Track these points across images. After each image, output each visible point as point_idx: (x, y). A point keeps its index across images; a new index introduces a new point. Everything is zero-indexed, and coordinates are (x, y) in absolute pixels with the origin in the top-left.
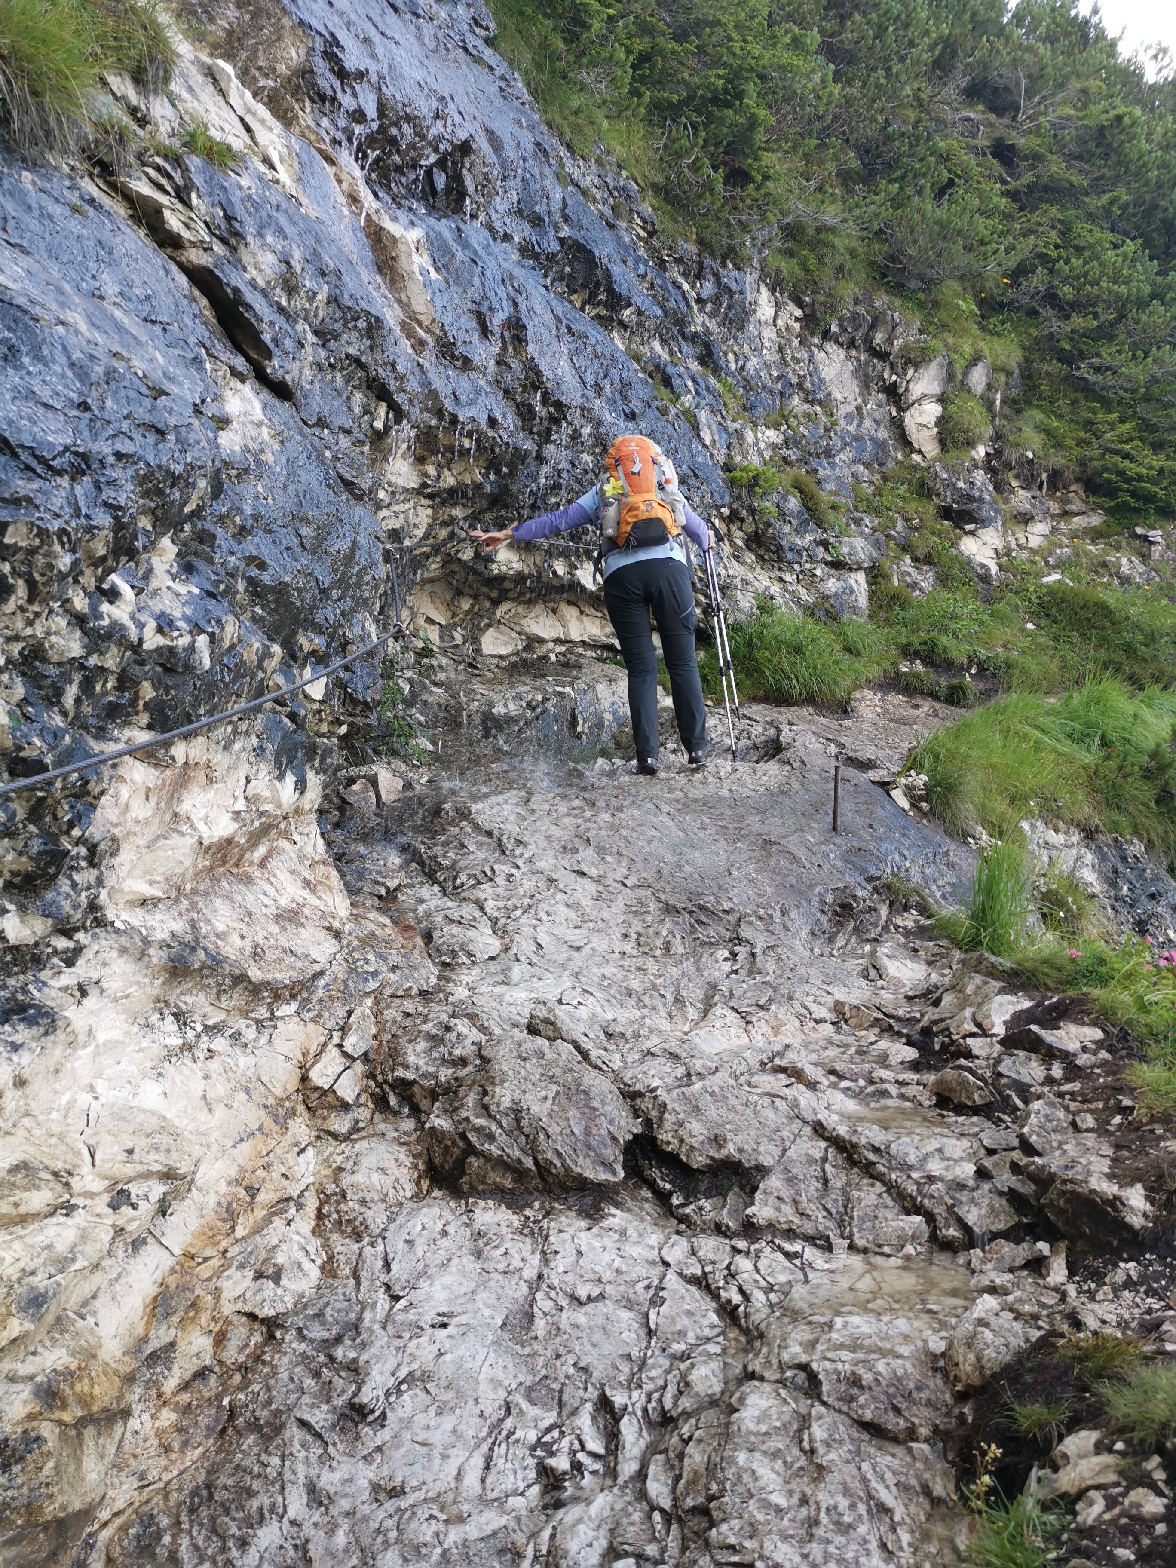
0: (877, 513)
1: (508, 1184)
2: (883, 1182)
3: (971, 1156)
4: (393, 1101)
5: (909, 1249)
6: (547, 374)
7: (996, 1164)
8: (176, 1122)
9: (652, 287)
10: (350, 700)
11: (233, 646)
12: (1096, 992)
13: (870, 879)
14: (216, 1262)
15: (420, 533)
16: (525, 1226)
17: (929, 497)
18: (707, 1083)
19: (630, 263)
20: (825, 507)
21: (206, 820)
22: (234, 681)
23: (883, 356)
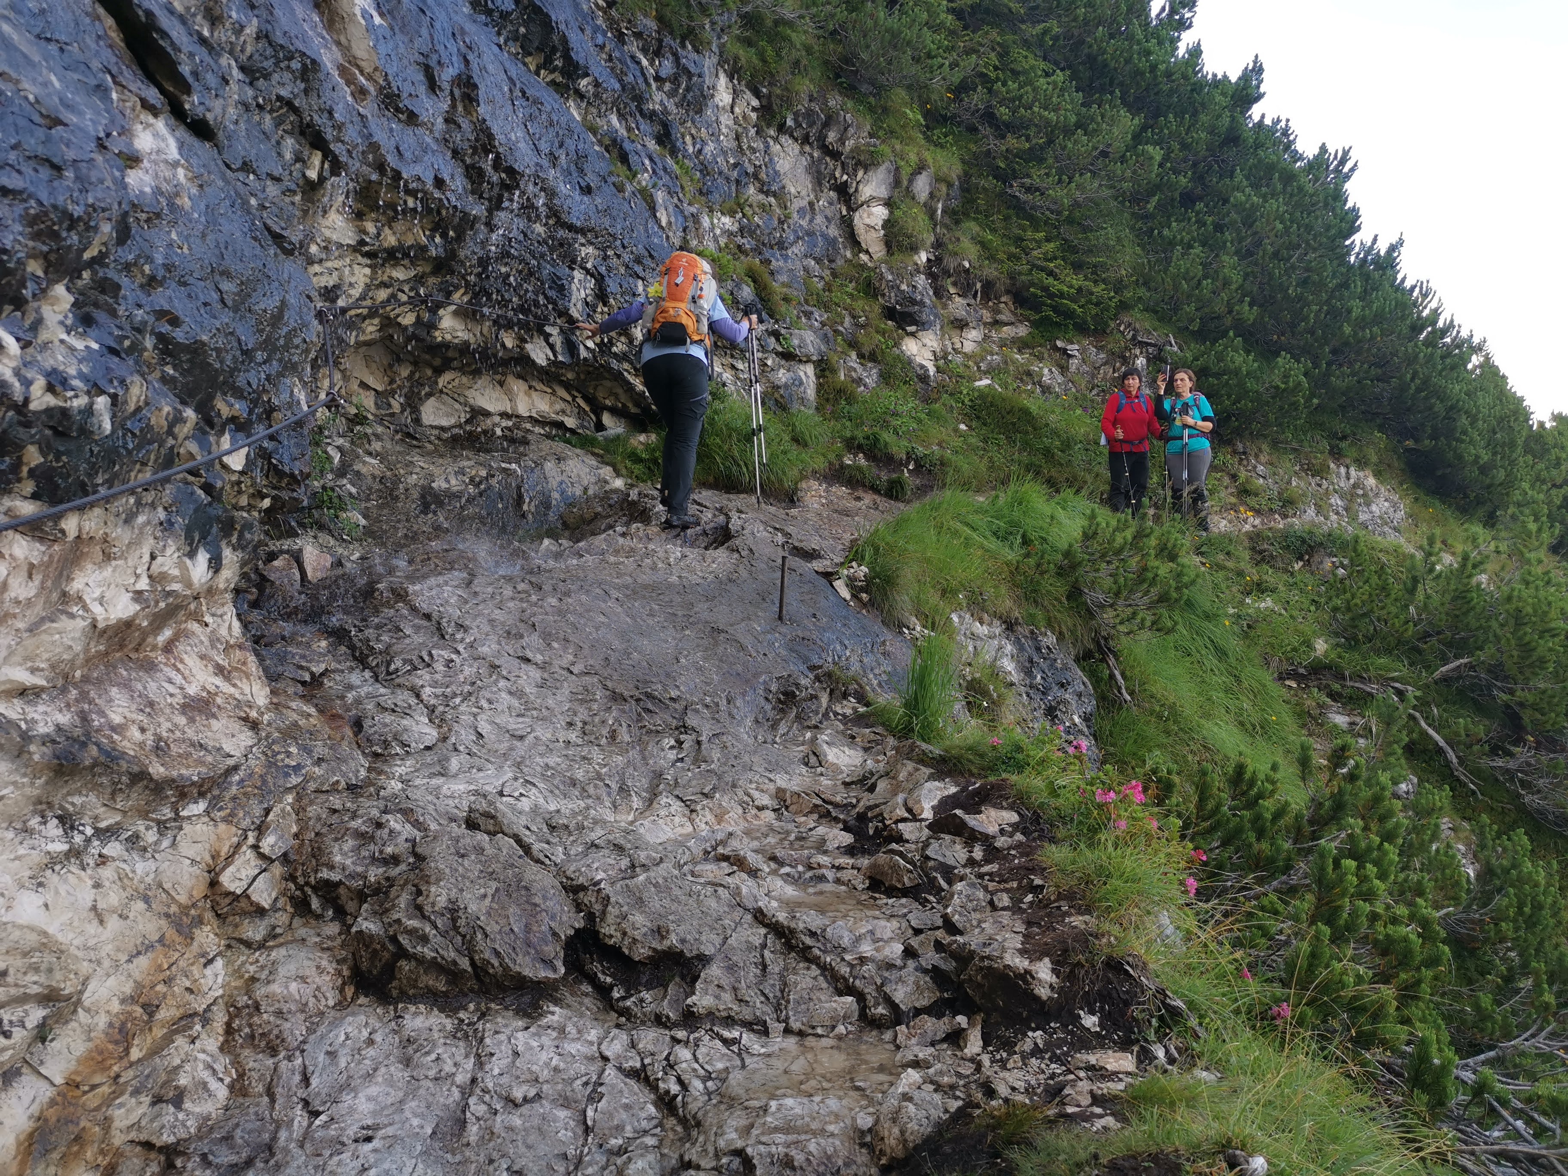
0: (826, 307)
1: (442, 986)
2: (818, 965)
3: (899, 935)
4: (315, 904)
5: (841, 1029)
6: (500, 138)
7: (922, 944)
8: (60, 937)
9: (610, 59)
10: (274, 472)
11: (138, 409)
12: (1014, 778)
13: (812, 668)
14: (105, 1089)
15: (356, 293)
16: (458, 1029)
17: (875, 296)
18: (652, 874)
19: (588, 31)
20: (777, 298)
21: (101, 601)
22: (139, 448)
23: (835, 155)
